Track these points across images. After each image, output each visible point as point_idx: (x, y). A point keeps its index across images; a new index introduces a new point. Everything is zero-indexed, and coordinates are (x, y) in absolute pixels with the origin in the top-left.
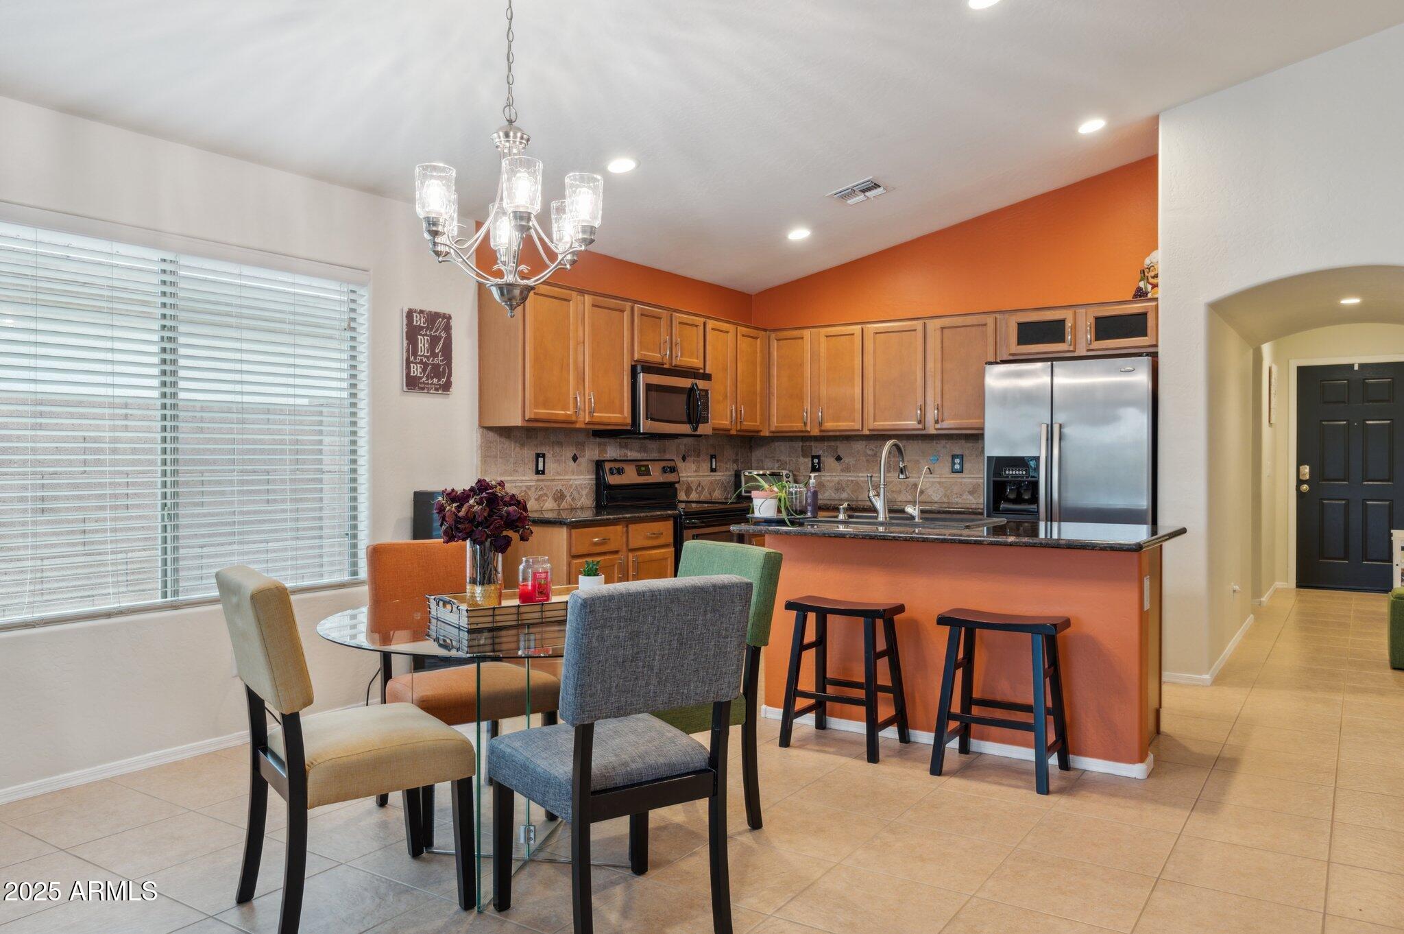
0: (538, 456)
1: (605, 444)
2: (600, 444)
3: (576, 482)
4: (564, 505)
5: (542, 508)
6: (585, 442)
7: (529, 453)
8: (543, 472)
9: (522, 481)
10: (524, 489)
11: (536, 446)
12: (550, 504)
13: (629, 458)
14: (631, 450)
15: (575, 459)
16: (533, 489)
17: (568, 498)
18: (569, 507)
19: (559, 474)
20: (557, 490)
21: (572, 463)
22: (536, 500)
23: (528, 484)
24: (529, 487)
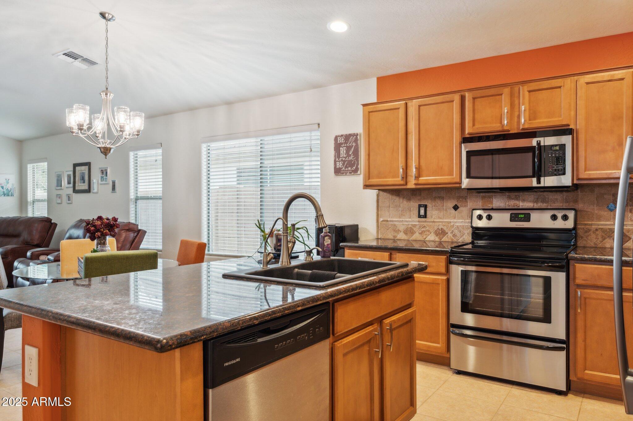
0: (420, 206)
1: (490, 197)
2: (483, 198)
3: (456, 224)
4: (445, 239)
5: (425, 239)
6: (466, 196)
7: (414, 204)
8: (425, 216)
9: (407, 221)
10: (410, 226)
11: (420, 200)
12: (432, 237)
13: (521, 207)
14: (523, 200)
15: (456, 208)
16: (418, 227)
17: (450, 235)
18: (450, 241)
19: (440, 218)
20: (438, 229)
21: (453, 211)
22: (420, 233)
23: (413, 223)
24: (415, 226)
